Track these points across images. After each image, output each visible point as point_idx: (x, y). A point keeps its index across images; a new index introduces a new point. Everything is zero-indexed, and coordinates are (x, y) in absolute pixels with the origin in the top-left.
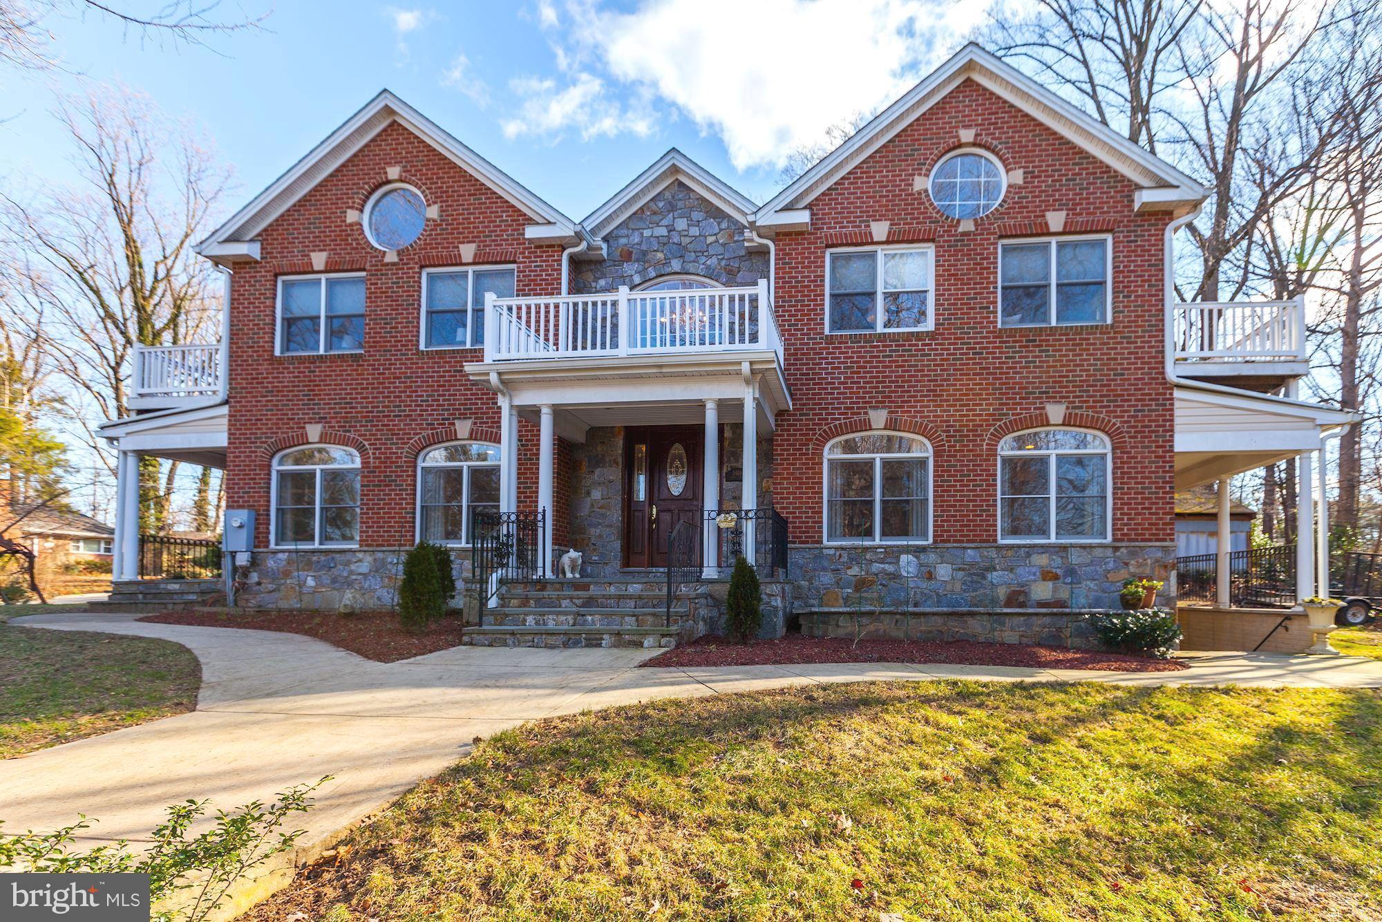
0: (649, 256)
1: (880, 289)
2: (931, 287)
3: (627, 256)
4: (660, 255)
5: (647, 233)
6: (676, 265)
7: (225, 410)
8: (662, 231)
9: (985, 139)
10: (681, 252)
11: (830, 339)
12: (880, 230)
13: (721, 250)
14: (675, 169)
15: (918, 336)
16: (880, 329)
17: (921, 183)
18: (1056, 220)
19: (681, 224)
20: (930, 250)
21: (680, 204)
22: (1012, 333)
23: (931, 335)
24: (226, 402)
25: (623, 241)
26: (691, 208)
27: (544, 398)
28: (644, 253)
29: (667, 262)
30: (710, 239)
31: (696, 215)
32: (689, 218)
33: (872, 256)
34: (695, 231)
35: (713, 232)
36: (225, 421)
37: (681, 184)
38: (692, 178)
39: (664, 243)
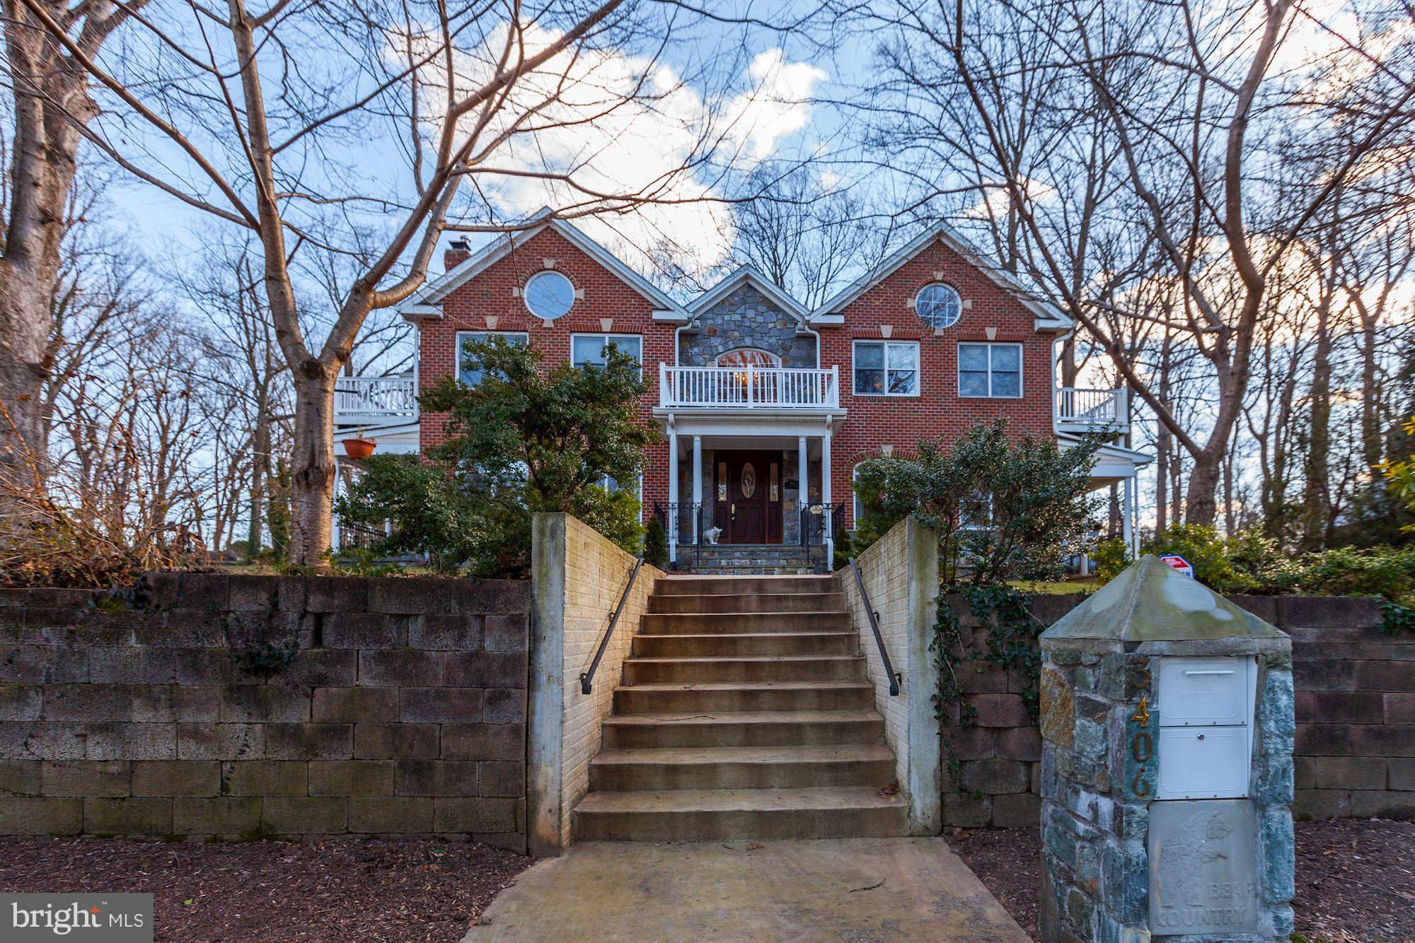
0: (729, 334)
1: (886, 368)
2: (918, 368)
3: (713, 333)
4: (736, 334)
5: (727, 318)
6: (748, 341)
7: (417, 427)
8: (738, 317)
9: (948, 279)
10: (751, 332)
11: (856, 399)
12: (887, 330)
13: (778, 333)
14: (747, 277)
15: (911, 399)
16: (887, 394)
17: (912, 303)
18: (991, 333)
19: (751, 313)
20: (917, 346)
21: (749, 300)
22: (967, 400)
23: (919, 399)
24: (417, 423)
25: (710, 322)
26: (757, 303)
27: (697, 431)
28: (726, 332)
29: (742, 339)
30: (771, 325)
31: (761, 308)
32: (756, 310)
33: (880, 347)
34: (760, 319)
35: (772, 321)
36: (418, 436)
37: (750, 286)
38: (760, 284)
39: (739, 326)
